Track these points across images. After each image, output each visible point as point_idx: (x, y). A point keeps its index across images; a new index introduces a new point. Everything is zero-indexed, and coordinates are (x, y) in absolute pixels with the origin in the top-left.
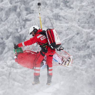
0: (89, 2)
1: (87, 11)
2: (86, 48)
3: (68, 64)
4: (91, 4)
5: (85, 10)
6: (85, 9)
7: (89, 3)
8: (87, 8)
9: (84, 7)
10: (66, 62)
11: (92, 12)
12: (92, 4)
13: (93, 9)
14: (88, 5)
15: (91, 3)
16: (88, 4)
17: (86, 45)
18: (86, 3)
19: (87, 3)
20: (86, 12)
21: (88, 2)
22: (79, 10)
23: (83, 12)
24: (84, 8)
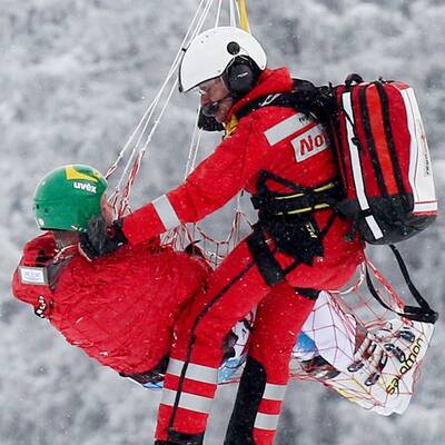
0: (103, 48)
1: (85, 121)
2: (76, 430)
3: (398, 379)
4: (118, 65)
5: (67, 119)
6: (69, 111)
7: (97, 60)
8: (81, 101)
9: (62, 94)
10: (381, 366)
11: (126, 131)
12: (127, 69)
13: (131, 107)
14: (97, 76)
15: (115, 57)
16: (92, 68)
17: (77, 401)
18: (79, 58)
19: (89, 57)
20: (73, 131)
21: (89, 48)
22: (20, 116)
23: (51, 131)
24: (62, 104)
